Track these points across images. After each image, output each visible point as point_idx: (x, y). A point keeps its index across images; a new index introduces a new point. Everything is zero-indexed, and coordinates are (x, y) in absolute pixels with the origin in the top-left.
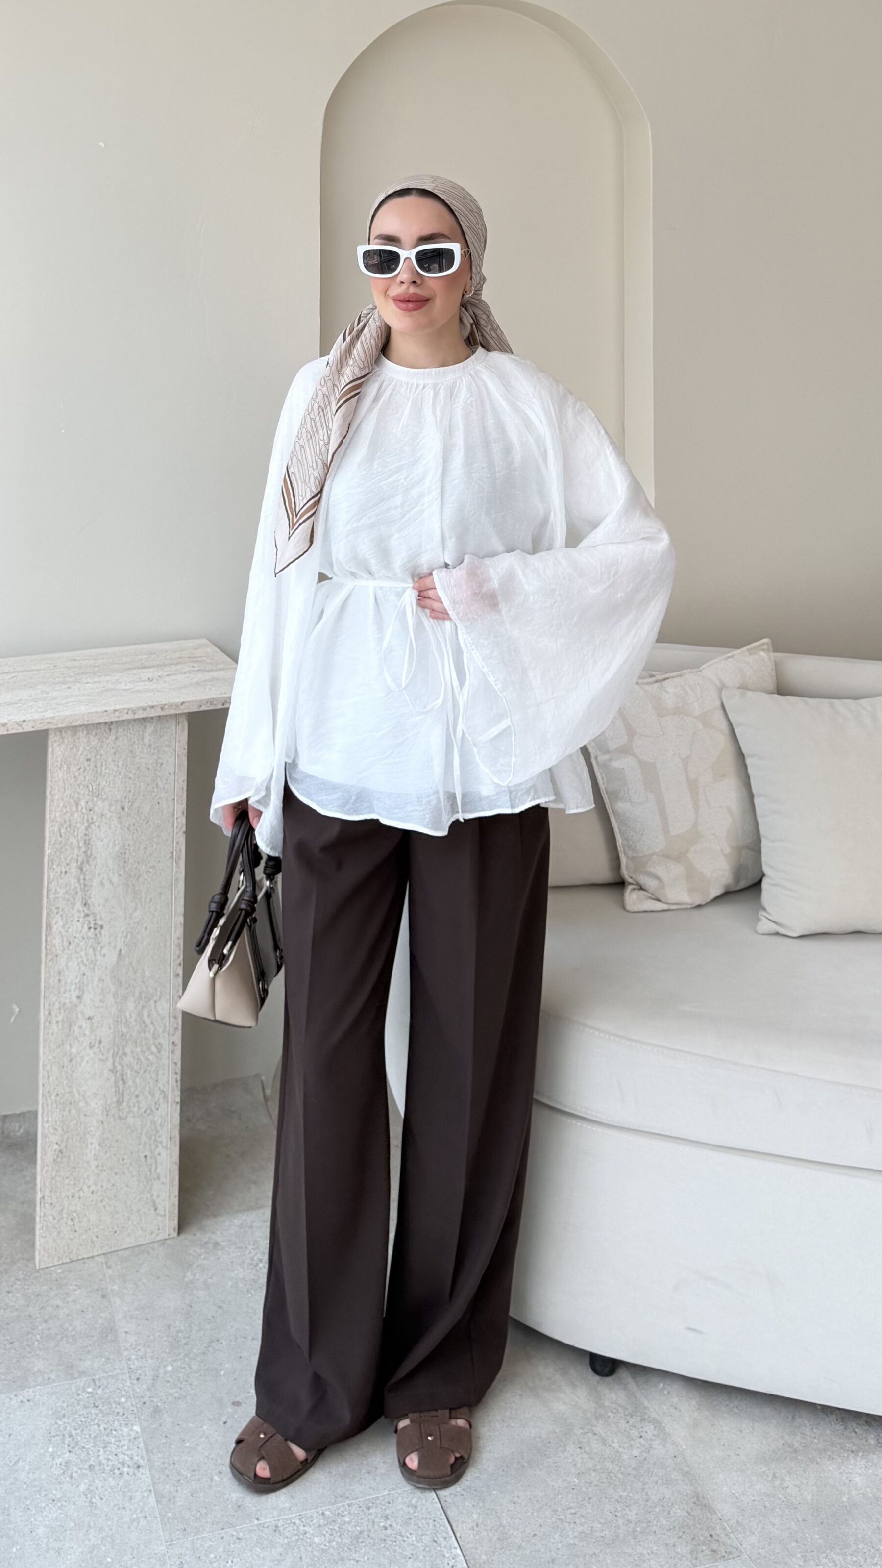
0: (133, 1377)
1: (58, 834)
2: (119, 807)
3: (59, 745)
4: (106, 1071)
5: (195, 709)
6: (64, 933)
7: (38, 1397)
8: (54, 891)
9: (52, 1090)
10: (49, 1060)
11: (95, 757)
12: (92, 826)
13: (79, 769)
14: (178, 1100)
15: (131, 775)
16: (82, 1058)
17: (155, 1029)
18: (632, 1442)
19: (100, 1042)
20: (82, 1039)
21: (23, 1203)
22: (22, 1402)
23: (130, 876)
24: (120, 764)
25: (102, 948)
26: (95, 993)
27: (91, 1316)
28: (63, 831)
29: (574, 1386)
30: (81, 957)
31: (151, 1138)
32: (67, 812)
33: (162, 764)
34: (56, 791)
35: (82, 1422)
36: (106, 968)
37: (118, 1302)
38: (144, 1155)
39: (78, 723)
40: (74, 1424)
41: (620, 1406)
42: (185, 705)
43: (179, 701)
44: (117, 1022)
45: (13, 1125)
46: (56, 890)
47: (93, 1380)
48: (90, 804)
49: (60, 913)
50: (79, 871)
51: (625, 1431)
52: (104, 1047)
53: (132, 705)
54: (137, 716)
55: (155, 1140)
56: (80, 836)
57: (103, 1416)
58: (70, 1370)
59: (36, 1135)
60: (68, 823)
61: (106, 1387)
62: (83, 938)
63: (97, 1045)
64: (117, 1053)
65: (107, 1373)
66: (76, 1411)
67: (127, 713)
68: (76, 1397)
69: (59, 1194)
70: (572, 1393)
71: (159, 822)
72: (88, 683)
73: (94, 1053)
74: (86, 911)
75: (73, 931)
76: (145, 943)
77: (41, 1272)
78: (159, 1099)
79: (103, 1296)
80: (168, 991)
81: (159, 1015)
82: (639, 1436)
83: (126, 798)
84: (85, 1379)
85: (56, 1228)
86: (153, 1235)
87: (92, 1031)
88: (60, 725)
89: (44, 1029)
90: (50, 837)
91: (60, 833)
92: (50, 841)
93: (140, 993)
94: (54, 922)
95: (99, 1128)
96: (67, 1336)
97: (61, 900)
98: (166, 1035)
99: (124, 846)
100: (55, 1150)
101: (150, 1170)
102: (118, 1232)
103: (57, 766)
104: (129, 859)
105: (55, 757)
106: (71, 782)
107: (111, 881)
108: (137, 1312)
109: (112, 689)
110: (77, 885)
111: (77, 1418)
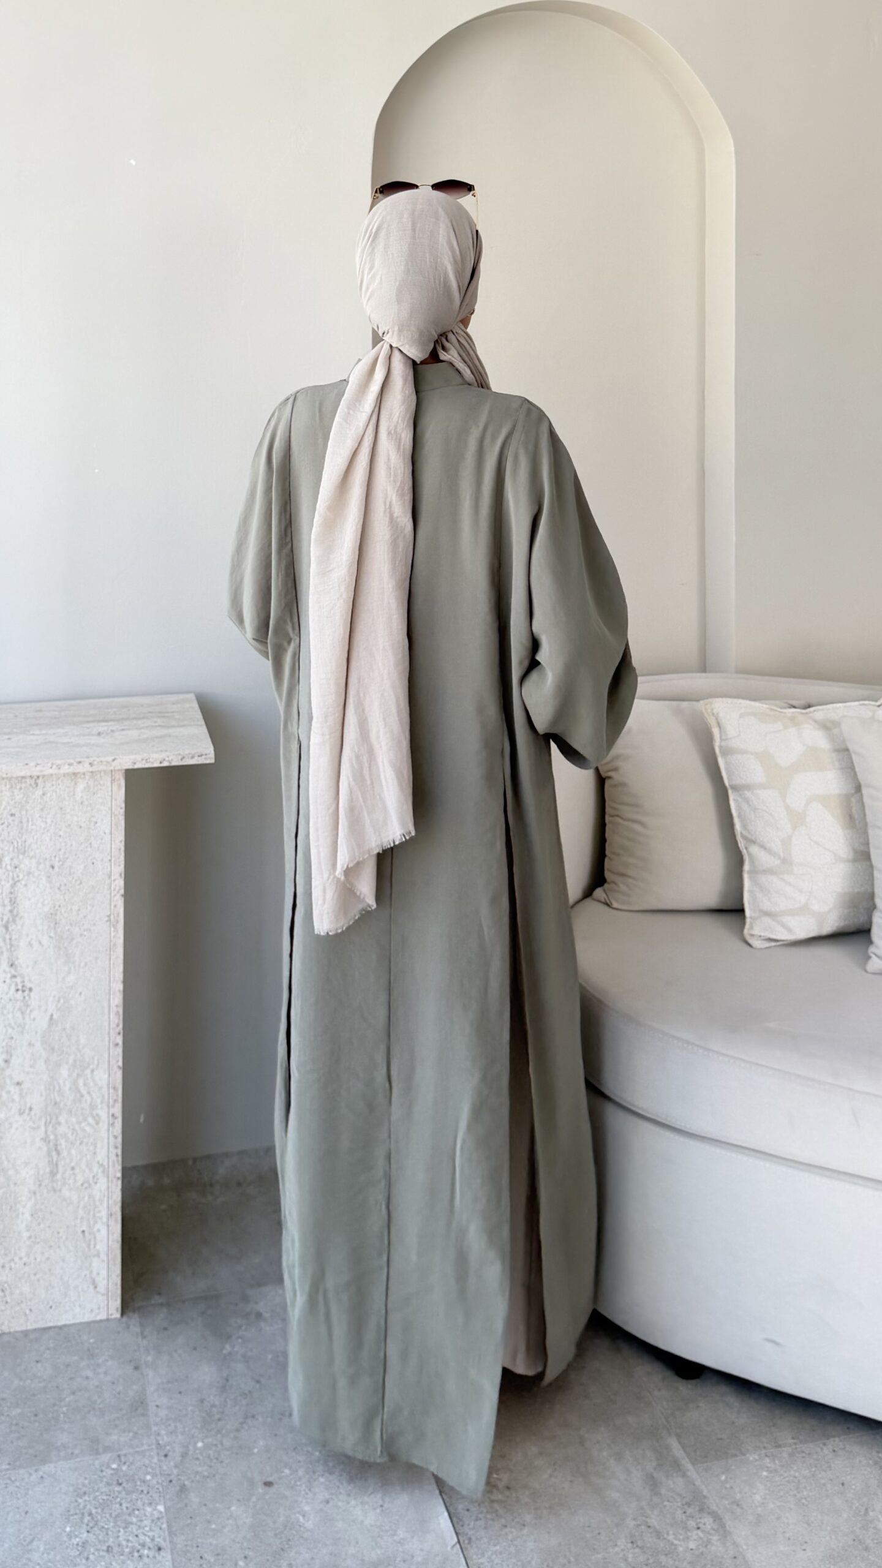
0: (160, 1453)
4: (36, 1139)
7: (59, 1472)
12: (18, 884)
13: (2, 824)
14: (119, 1175)
16: (11, 1125)
17: (93, 1099)
18: (689, 1534)
19: (30, 1108)
22: (42, 1477)
23: (62, 937)
25: (31, 1011)
26: (26, 1058)
30: (8, 1019)
31: (88, 1214)
33: (96, 823)
35: (103, 1500)
36: (37, 1032)
38: (81, 1230)
40: (95, 1503)
44: (49, 1089)
48: (16, 861)
50: (4, 931)
52: (35, 1114)
56: (4, 894)
57: (127, 1494)
58: (95, 1446)
61: (132, 1463)
62: (14, 1001)
63: (27, 1111)
64: (50, 1122)
65: (134, 1449)
66: (98, 1489)
68: (99, 1473)
73: (25, 1121)
74: (13, 972)
76: (80, 1009)
78: (97, 1174)
80: (106, 1060)
81: (97, 1085)
82: (696, 1527)
84: (109, 1455)
86: (94, 1314)
87: (22, 1097)
93: (75, 1062)
98: (104, 1106)
99: (54, 907)
101: (89, 1247)
104: (60, 920)
107: (41, 943)
110: (2, 944)
111: (99, 1496)
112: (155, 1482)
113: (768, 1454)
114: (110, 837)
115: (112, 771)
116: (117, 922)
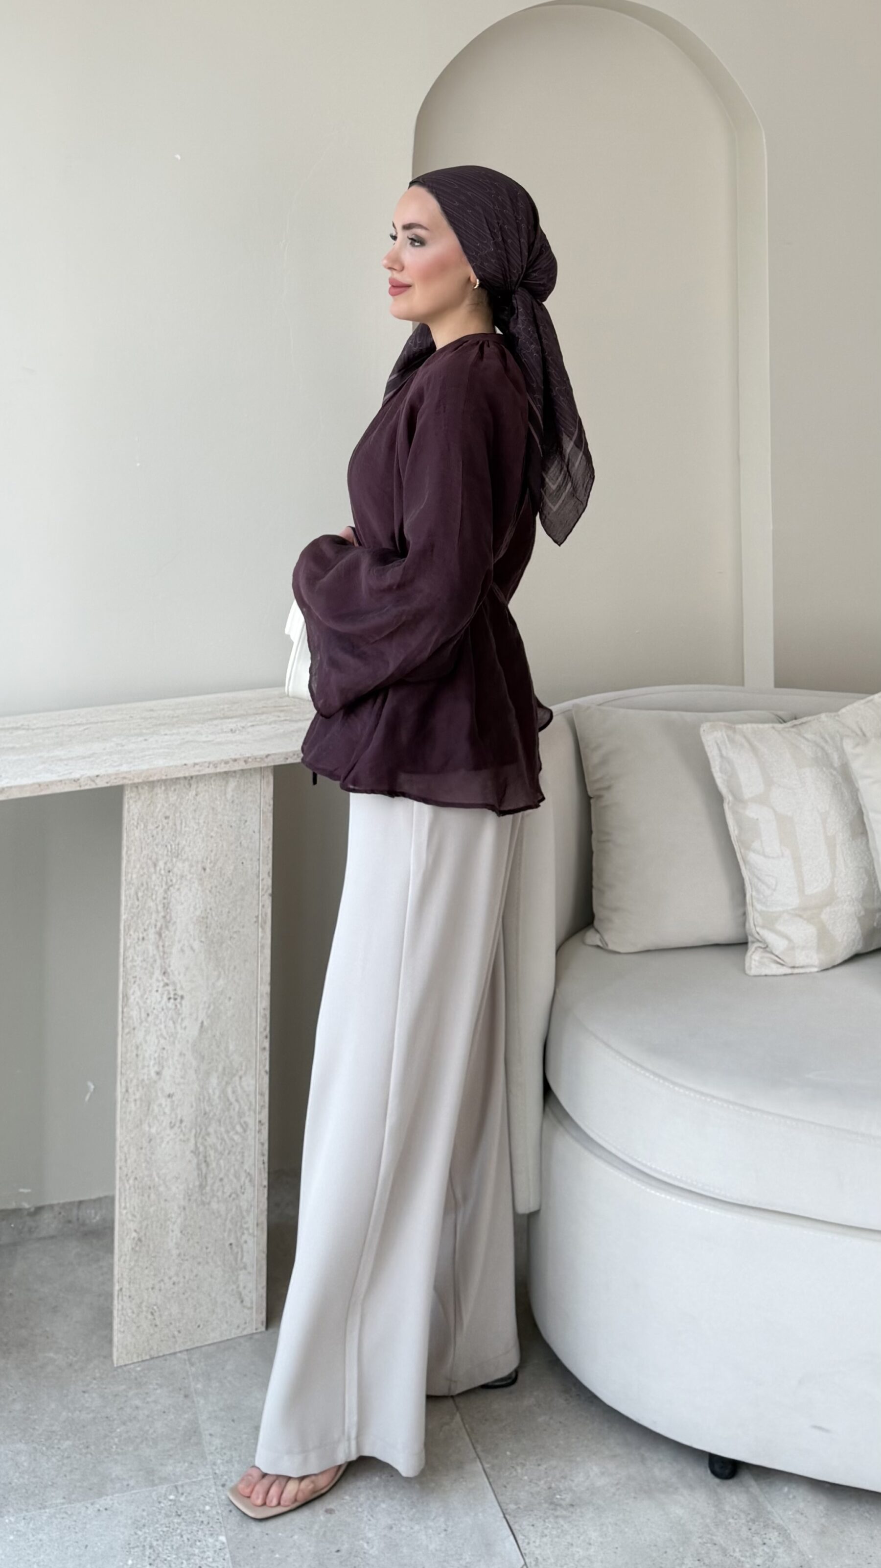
0: (218, 1483)
1: (135, 897)
2: (200, 866)
3: (136, 802)
4: (188, 1153)
5: (280, 762)
6: (141, 1004)
7: (116, 1505)
8: (131, 958)
9: (129, 1174)
10: (127, 1141)
11: (174, 815)
12: (171, 888)
13: (157, 827)
14: (265, 1183)
15: (212, 834)
16: (162, 1138)
17: (240, 1106)
18: (755, 1550)
19: (181, 1121)
20: (162, 1118)
21: (100, 1295)
22: (99, 1510)
23: (212, 941)
24: (201, 821)
25: (182, 1020)
26: (176, 1069)
27: (172, 1417)
28: (140, 894)
29: (691, 1488)
30: (160, 1030)
31: (236, 1225)
32: (144, 873)
33: (246, 821)
34: (133, 851)
35: (164, 1532)
36: (188, 1041)
37: (202, 1402)
38: (229, 1242)
39: (155, 778)
40: (155, 1535)
41: (741, 1511)
42: (270, 758)
43: (263, 753)
44: (199, 1099)
45: (88, 1211)
46: (133, 957)
47: (176, 1487)
48: (169, 865)
49: (138, 982)
50: (157, 936)
51: (747, 1539)
52: (185, 1127)
53: (213, 758)
54: (218, 770)
55: (241, 1227)
56: (158, 899)
57: (187, 1526)
58: (151, 1477)
59: (113, 1221)
60: (145, 885)
61: (189, 1494)
62: (163, 1009)
63: (178, 1124)
64: (200, 1133)
65: (190, 1479)
66: (158, 1520)
67: (208, 767)
68: (157, 1505)
69: (137, 1286)
70: (690, 1495)
71: (243, 883)
72: (166, 735)
73: (175, 1134)
74: (166, 981)
75: (151, 1002)
76: (229, 1014)
77: (120, 1370)
78: (244, 1184)
79: (186, 1396)
80: (254, 1066)
81: (244, 1091)
82: (761, 1543)
83: (207, 858)
84: (165, 1486)
85: (135, 1323)
86: (240, 1329)
87: (173, 1109)
88: (136, 781)
89: (121, 1108)
90: (126, 901)
91: (137, 896)
92: (126, 906)
93: (224, 1069)
94: (131, 991)
95: (180, 1214)
96: (146, 1439)
97: (138, 969)
98: (252, 1113)
99: (206, 910)
100: (134, 1239)
101: (236, 1260)
102: (201, 1327)
103: (133, 824)
104: (211, 924)
105: (131, 814)
106: (148, 841)
107: (192, 949)
108: (223, 1413)
109: (192, 741)
110: (155, 952)
111: (157, 1528)
112: (214, 1512)
114: (258, 835)
115: (261, 769)
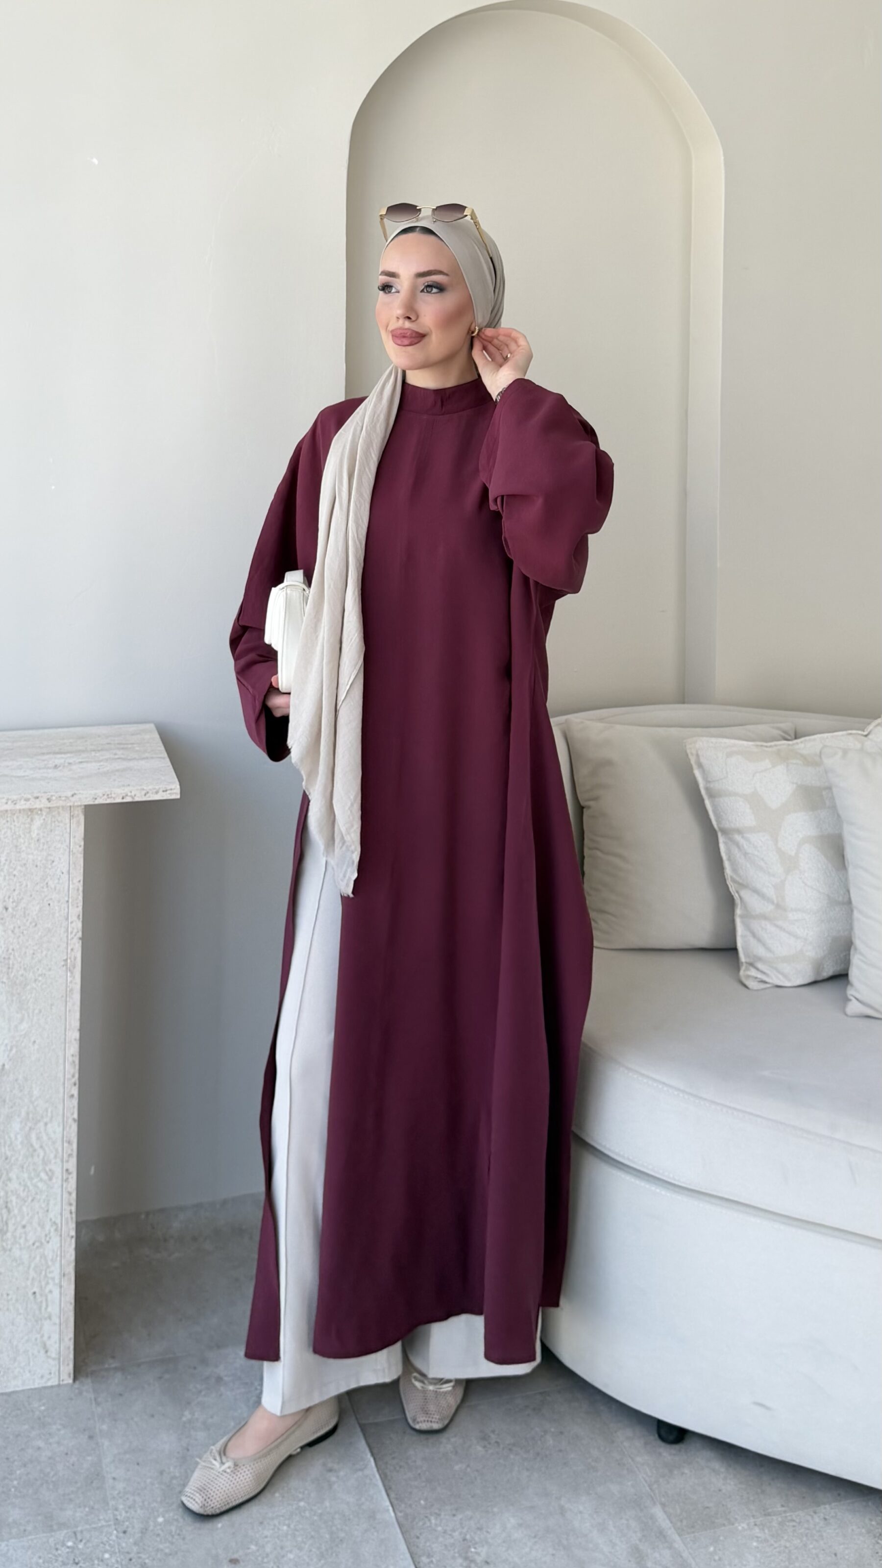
0: (119, 1530)
7: (12, 1550)
14: (73, 1234)
17: (45, 1154)
23: (15, 984)
31: (40, 1274)
33: (53, 861)
37: (106, 1443)
55: (46, 1276)
58: (49, 1523)
61: (88, 1541)
65: (90, 1525)
68: (54, 1552)
76: (33, 1058)
78: (50, 1233)
79: (91, 1437)
80: (61, 1112)
81: (50, 1138)
84: (65, 1532)
93: (28, 1114)
98: (61, 1161)
101: (40, 1309)
108: (127, 1456)
112: (113, 1560)
113: (758, 1523)
114: (67, 876)
115: (71, 807)
116: (74, 967)
